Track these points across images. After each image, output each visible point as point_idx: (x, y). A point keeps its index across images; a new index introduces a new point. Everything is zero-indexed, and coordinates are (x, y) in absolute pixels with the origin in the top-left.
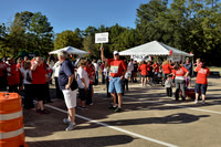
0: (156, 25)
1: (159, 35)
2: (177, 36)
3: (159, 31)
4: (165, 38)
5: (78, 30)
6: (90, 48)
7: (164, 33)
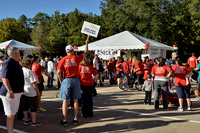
0: (127, 11)
1: (131, 24)
2: (155, 24)
3: (132, 17)
4: (140, 26)
5: (24, 18)
6: (41, 41)
7: (138, 20)
